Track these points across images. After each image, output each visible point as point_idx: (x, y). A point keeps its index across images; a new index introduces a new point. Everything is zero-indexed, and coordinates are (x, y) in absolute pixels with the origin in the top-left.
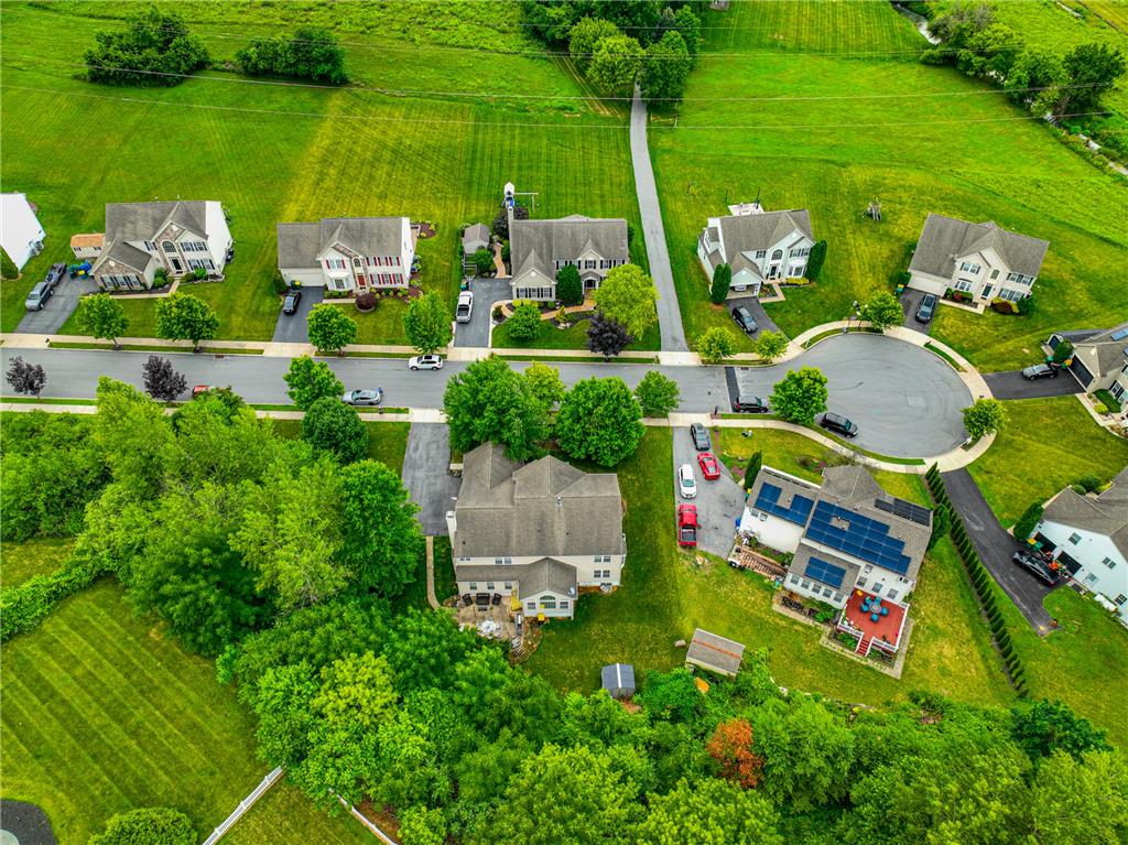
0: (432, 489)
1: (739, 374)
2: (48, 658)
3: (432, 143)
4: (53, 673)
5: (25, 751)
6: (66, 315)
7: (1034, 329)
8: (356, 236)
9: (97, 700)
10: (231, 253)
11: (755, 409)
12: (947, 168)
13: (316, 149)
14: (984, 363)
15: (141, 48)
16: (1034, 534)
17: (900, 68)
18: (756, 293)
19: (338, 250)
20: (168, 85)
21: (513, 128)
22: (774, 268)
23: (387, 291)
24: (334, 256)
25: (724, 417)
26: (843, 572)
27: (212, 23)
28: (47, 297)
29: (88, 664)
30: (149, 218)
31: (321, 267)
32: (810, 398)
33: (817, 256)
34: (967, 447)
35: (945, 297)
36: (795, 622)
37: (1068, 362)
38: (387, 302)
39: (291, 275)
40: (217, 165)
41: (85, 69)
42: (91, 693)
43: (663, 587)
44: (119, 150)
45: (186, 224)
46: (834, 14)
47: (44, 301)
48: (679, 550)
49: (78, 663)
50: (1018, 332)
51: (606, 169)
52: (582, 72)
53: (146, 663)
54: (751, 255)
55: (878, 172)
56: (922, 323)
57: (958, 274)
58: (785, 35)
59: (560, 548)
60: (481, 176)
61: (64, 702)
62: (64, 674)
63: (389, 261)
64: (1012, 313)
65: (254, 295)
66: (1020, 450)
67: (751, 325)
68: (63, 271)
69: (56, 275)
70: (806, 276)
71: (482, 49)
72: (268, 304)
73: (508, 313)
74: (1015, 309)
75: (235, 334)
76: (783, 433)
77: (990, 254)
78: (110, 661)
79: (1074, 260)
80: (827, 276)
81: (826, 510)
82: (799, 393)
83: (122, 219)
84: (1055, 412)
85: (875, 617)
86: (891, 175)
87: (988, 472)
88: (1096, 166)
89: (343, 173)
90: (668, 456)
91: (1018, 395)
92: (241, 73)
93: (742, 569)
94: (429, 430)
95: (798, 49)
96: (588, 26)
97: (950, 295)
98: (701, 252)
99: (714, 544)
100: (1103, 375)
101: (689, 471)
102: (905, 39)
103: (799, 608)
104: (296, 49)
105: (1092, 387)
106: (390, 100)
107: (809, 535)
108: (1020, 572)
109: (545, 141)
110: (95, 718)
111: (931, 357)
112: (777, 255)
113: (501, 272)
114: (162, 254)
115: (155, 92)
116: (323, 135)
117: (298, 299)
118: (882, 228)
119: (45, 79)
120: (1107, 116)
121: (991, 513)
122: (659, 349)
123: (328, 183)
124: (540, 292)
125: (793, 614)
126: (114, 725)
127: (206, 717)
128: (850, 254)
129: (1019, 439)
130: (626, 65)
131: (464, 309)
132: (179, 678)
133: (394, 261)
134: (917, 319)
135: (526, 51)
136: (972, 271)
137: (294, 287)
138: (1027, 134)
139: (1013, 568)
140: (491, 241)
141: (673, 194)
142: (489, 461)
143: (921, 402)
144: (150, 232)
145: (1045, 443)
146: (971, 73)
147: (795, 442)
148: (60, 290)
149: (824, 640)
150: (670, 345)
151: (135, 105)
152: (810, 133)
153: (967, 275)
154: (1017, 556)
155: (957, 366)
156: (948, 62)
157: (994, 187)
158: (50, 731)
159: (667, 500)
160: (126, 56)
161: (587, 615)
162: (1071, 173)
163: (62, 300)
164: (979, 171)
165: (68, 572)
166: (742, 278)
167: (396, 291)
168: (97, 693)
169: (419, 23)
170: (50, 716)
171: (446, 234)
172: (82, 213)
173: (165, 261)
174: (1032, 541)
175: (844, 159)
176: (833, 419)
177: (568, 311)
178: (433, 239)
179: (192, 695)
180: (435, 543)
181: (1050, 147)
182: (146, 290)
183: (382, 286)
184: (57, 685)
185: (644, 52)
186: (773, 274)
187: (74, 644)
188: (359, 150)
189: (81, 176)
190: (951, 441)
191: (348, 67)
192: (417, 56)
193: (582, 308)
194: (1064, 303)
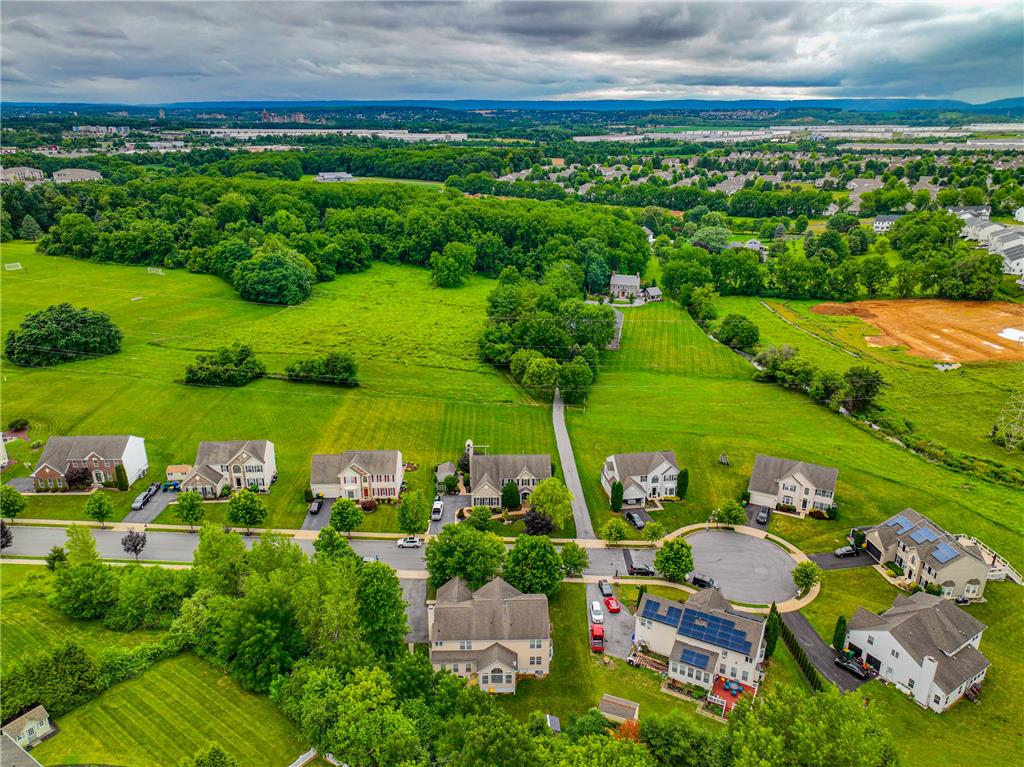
0: (413, 615)
1: (633, 553)
2: (148, 692)
3: (416, 419)
4: (151, 700)
5: (133, 740)
6: (158, 513)
7: (841, 528)
8: (367, 461)
9: (182, 716)
10: (275, 477)
11: (645, 573)
12: (776, 438)
13: (336, 423)
14: (808, 548)
15: (223, 364)
16: (846, 644)
17: (739, 383)
18: (643, 505)
19: (354, 469)
20: (237, 386)
21: (471, 412)
22: (654, 490)
23: (383, 501)
24: (350, 474)
25: (622, 578)
26: (707, 658)
27: (269, 353)
28: (146, 502)
29: (175, 697)
30: (227, 451)
31: (339, 483)
32: (680, 558)
33: (683, 479)
34: (798, 598)
35: (777, 509)
36: (678, 699)
37: (864, 545)
38: (383, 507)
39: (317, 489)
40: (268, 430)
41: (184, 376)
42: (178, 712)
43: (580, 675)
44: (202, 420)
45: (252, 453)
46: (692, 353)
47: (144, 504)
48: (592, 654)
49: (168, 696)
50: (829, 530)
51: (537, 436)
52: (519, 382)
53: (216, 698)
54: (637, 479)
55: (728, 440)
56: (761, 524)
57: (782, 493)
58: (659, 364)
59: (506, 634)
60: (449, 438)
61: (159, 716)
62: (159, 701)
63: (387, 479)
64: (824, 518)
65: (290, 502)
66: (837, 599)
67: (640, 523)
68: (159, 487)
69: (154, 489)
70: (678, 494)
71: (451, 368)
72: (299, 508)
73: (467, 515)
74: (826, 516)
75: (275, 525)
76: (666, 588)
77: (799, 477)
78: (190, 695)
79: (867, 491)
80: (692, 497)
81: (691, 614)
82: (672, 554)
83: (208, 451)
84: (860, 576)
85: (734, 692)
86: (736, 442)
87: (814, 612)
88: (879, 439)
89: (354, 435)
90: (583, 599)
91: (833, 566)
92: (285, 380)
93: (638, 666)
94: (411, 583)
95: (668, 372)
96: (522, 353)
97: (779, 508)
98: (603, 481)
99: (618, 650)
100: (886, 550)
101: (597, 605)
102: (741, 367)
103: (680, 690)
104: (327, 364)
105: (882, 560)
106: (387, 396)
107: (681, 632)
108: (841, 671)
109: (493, 419)
110: (181, 726)
111: (771, 545)
112: (655, 480)
113: (463, 491)
114: (231, 474)
115: (227, 390)
116: (341, 414)
117: (320, 506)
118: (731, 470)
119: (155, 383)
120: (882, 410)
121: (819, 637)
122: (575, 537)
123: (343, 440)
124: (491, 501)
125: (676, 694)
126: (194, 729)
127: (257, 728)
128: (709, 485)
129: (835, 594)
130: (549, 374)
131: (437, 511)
132: (239, 706)
133: (391, 478)
134: (758, 522)
135: (481, 369)
136: (791, 490)
137: (318, 497)
138: (830, 420)
139: (836, 668)
140: (456, 474)
141: (583, 450)
142: (456, 588)
143: (764, 571)
144: (226, 459)
145: (855, 595)
146: (786, 385)
147: (674, 593)
148: (154, 498)
149: (699, 710)
150: (583, 535)
151: (215, 397)
152: (678, 418)
153: (788, 493)
154: (837, 660)
155: (789, 550)
156: (770, 379)
157: (809, 449)
158: (150, 731)
159: (582, 626)
160: (213, 368)
161: (525, 692)
162: (862, 442)
163: (156, 504)
164: (796, 440)
165: (165, 643)
166: (631, 493)
167: (389, 500)
168: (182, 712)
169: (409, 354)
170: (150, 722)
171: (425, 469)
172: (173, 455)
173: (232, 479)
174: (847, 650)
175: (702, 432)
176: (700, 577)
177: (510, 514)
178: (415, 472)
179: (247, 716)
180: (415, 648)
181: (846, 427)
182: (216, 498)
183: (380, 497)
184: (155, 708)
185: (560, 366)
186: (654, 494)
187: (165, 686)
188: (365, 422)
189: (174, 435)
190: (789, 594)
191: (359, 377)
192: (406, 372)
193: (520, 513)
194: (861, 514)
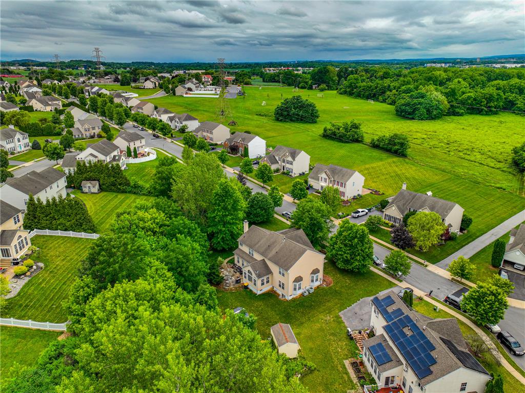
8: (337, 172)
10: (303, 173)
11: (456, 305)
19: (326, 174)
20: (343, 142)
24: (324, 176)
25: (434, 299)
27: (377, 135)
31: (319, 180)
39: (311, 182)
43: (304, 314)
45: (291, 153)
59: (270, 256)
81: (407, 321)
83: (278, 150)
90: (379, 289)
92: (369, 146)
93: (352, 339)
103: (358, 372)
104: (390, 139)
114: (281, 163)
116: (376, 164)
119: (311, 134)
122: (433, 264)
124: (395, 219)
125: (350, 370)
131: (357, 212)
133: (344, 185)
137: (310, 186)
150: (441, 265)
161: (263, 298)
166: (518, 258)
173: (281, 166)
188: (384, 170)
